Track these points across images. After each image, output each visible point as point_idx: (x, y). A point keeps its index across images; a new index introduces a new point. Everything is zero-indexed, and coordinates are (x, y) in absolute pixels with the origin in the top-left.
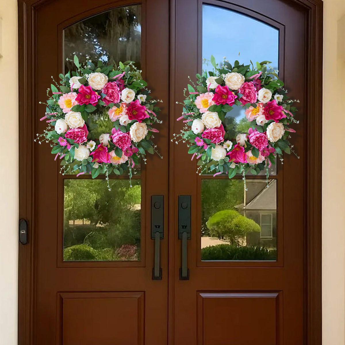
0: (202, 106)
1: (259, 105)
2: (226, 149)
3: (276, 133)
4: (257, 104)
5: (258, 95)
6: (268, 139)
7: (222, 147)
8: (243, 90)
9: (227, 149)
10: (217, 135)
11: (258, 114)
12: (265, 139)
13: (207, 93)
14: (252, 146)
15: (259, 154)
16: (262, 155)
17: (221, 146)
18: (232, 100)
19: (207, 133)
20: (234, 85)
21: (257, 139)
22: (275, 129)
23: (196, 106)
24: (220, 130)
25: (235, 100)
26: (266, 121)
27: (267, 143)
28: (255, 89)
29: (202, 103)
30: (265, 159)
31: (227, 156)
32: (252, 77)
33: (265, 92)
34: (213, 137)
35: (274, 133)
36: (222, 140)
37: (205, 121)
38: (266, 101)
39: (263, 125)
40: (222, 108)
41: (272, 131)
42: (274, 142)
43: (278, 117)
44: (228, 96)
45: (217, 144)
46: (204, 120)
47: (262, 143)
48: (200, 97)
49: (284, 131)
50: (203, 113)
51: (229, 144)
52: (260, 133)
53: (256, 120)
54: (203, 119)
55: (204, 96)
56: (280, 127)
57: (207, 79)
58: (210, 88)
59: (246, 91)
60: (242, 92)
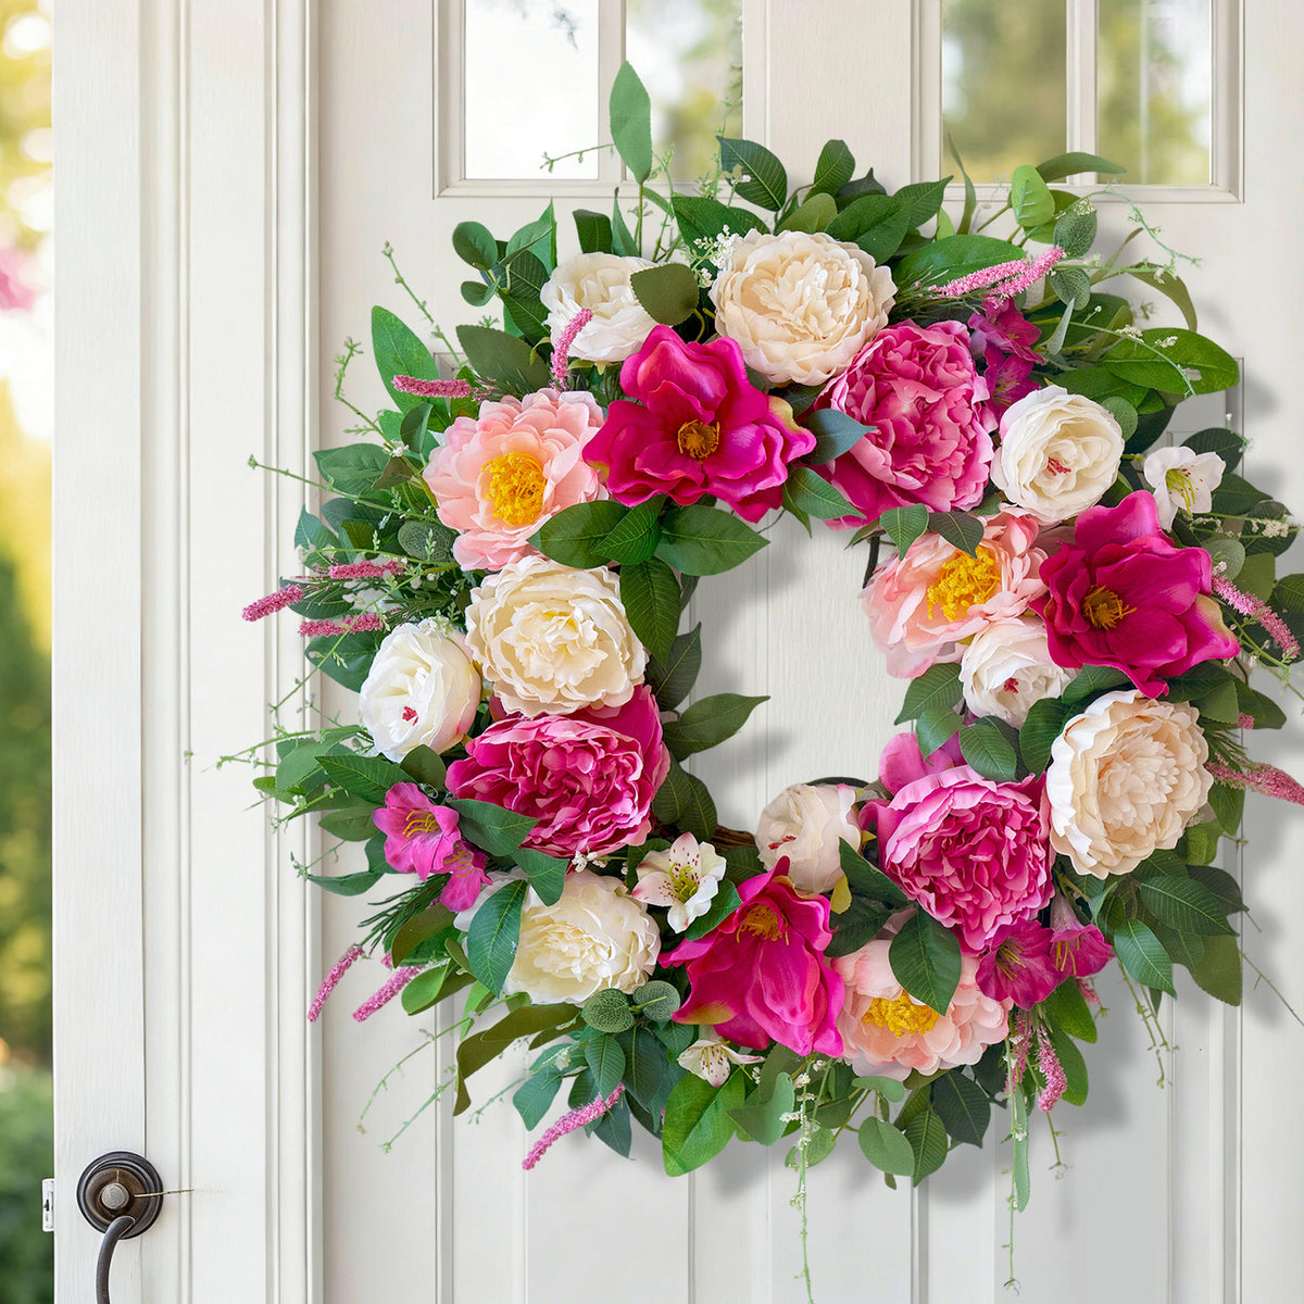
0: (483, 507)
1: (996, 530)
2: (658, 913)
3: (1132, 796)
4: (983, 520)
5: (996, 437)
6: (1056, 848)
7: (618, 893)
8: (871, 393)
9: (665, 910)
10: (588, 787)
11: (987, 608)
12: (1032, 841)
13: (540, 398)
14: (903, 904)
15: (958, 974)
16: (984, 986)
17: (615, 883)
18: (767, 470)
19: (499, 754)
20: (797, 335)
21: (957, 840)
22: (1125, 756)
23: (426, 503)
24: (629, 739)
25: (795, 467)
26: (1049, 681)
27: (1042, 879)
28: (981, 393)
29: (488, 478)
30: (1006, 1030)
31: (660, 973)
32: (958, 287)
33: (1065, 419)
34: (549, 794)
35: (1117, 790)
36: (635, 829)
37: (494, 644)
38: (1064, 501)
39: (1017, 711)
40: (660, 535)
41: (1100, 776)
42: (1103, 876)
43: (1161, 647)
44: (725, 437)
45: (579, 860)
46: (487, 629)
47: (999, 883)
48: (477, 425)
49: (1210, 780)
50: (479, 577)
51: (695, 869)
52: (991, 786)
53: (956, 667)
54: (477, 621)
55: (519, 419)
56: (1170, 745)
57: (556, 275)
58: (570, 354)
59: (892, 405)
60: (859, 405)
